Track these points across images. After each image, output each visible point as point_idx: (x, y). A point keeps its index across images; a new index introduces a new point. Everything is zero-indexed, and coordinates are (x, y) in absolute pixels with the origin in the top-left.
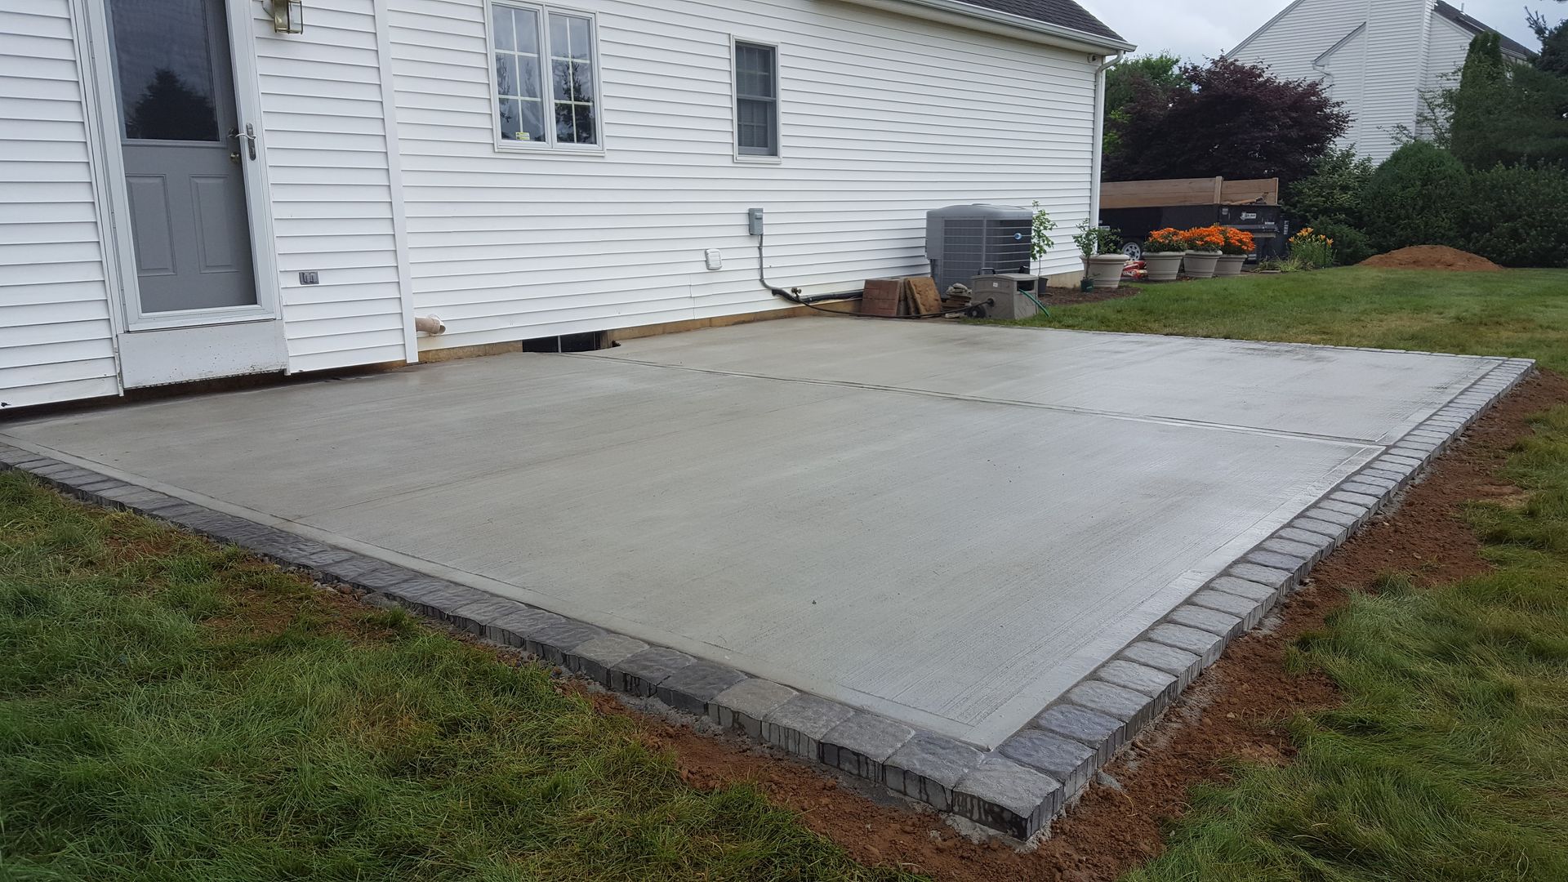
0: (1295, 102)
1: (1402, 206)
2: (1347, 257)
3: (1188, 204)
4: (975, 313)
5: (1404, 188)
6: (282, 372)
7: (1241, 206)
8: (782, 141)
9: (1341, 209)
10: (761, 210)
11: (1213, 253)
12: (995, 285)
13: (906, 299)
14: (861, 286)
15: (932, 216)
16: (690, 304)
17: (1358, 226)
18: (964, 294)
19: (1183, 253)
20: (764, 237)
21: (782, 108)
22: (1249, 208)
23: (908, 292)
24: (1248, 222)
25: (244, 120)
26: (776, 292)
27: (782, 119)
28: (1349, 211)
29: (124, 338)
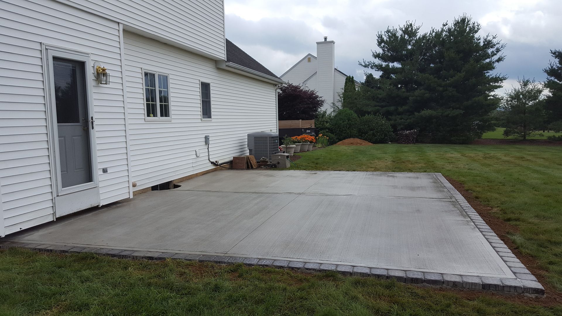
0: (310, 96)
1: (344, 127)
2: (332, 142)
3: (292, 128)
4: (273, 166)
5: (343, 122)
6: (98, 206)
7: (307, 128)
8: (212, 113)
9: (327, 128)
10: (209, 136)
11: (307, 143)
12: (279, 157)
13: (247, 162)
14: (232, 159)
15: (249, 136)
16: (192, 169)
17: (332, 133)
18: (267, 160)
19: (301, 144)
20: (209, 145)
21: (212, 103)
22: (308, 129)
23: (248, 160)
24: (308, 133)
25: (90, 115)
26: (212, 163)
27: (212, 106)
28: (329, 129)
29: (57, 198)
